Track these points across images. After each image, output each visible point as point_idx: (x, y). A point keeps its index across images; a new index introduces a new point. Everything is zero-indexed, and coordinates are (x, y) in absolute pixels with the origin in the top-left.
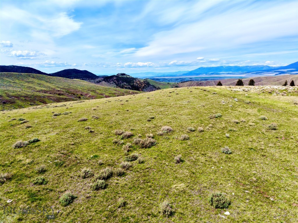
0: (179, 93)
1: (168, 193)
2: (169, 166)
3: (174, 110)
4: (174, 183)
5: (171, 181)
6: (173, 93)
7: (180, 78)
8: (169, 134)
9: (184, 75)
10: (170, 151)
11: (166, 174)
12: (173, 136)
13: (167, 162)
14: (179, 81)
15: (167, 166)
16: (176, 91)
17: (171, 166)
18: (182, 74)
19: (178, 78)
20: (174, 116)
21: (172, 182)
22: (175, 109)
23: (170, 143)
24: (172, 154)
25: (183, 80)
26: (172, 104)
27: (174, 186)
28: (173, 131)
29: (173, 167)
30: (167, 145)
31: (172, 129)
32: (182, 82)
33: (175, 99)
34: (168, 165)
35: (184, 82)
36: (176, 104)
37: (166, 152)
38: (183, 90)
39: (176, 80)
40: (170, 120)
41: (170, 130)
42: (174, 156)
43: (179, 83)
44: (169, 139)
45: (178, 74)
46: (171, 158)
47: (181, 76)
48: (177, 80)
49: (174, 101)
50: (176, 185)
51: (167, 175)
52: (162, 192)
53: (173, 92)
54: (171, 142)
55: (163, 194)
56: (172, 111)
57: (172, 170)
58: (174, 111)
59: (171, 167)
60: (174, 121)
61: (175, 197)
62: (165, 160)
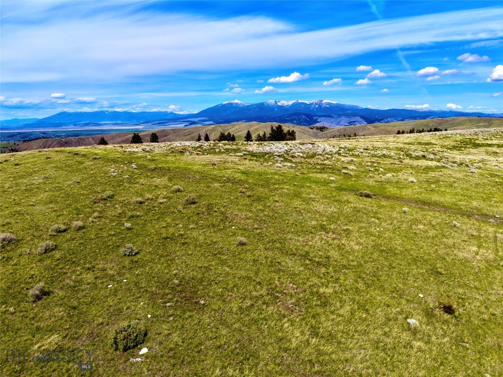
0: (20, 163)
1: (23, 367)
2: (17, 314)
3: (13, 197)
4: (35, 341)
5: (27, 340)
6: (5, 163)
7: (19, 133)
8: (9, 248)
9: (27, 126)
10: (15, 282)
11: (12, 332)
12: (19, 251)
13: (11, 307)
14: (18, 138)
15: (12, 314)
16: (12, 159)
17: (22, 312)
18: (21, 124)
19: (14, 133)
20: (15, 209)
21: (29, 341)
22: (15, 195)
23: (14, 267)
24: (22, 286)
25: (25, 137)
26: (7, 185)
27: (36, 347)
28: (18, 241)
29: (26, 311)
30: (7, 273)
31: (13, 236)
32: (24, 141)
33: (13, 176)
34: (15, 312)
35: (30, 140)
36: (17, 185)
37: (5, 287)
38: (28, 156)
39: (10, 137)
40: (8, 220)
41: (10, 241)
42: (27, 289)
43: (19, 143)
44: (9, 259)
45: (13, 125)
46: (20, 296)
47: (21, 128)
48: (12, 136)
49: (11, 179)
50: (38, 345)
51: (14, 333)
52: (7, 371)
53: (6, 161)
54: (16, 265)
55: (11, 373)
56: (10, 200)
57: (27, 317)
58: (15, 200)
59: (22, 314)
60: (17, 221)
61: (42, 368)
62: (6, 303)
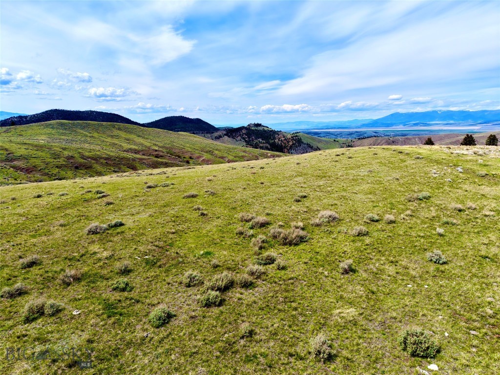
0: (352, 156)
1: (325, 322)
2: (329, 278)
3: (342, 184)
4: (337, 306)
5: (332, 302)
6: (342, 156)
7: (357, 132)
8: (332, 224)
9: (364, 125)
10: (332, 252)
11: (324, 291)
12: (339, 229)
13: (326, 271)
14: (355, 136)
15: (326, 277)
16: (348, 153)
17: (333, 278)
18: (359, 124)
19: (353, 131)
20: (342, 194)
21: (333, 304)
22: (344, 183)
23: (334, 240)
24: (337, 257)
25: (361, 135)
26: (340, 174)
27: (338, 311)
28: (340, 220)
29: (336, 279)
30: (328, 243)
31: (337, 215)
32: (359, 139)
33: (345, 166)
34: (328, 277)
35: (364, 138)
36: (347, 174)
37: (325, 254)
38: (360, 151)
39: (348, 135)
40: (336, 202)
41: (334, 218)
42: (339, 261)
43: (355, 140)
44: (331, 232)
45: (353, 125)
46: (334, 265)
47: (358, 127)
48: (351, 134)
49: (344, 169)
50: (339, 310)
51: (325, 292)
52: (315, 319)
53: (343, 154)
54: (335, 239)
55: (317, 323)
56: (340, 186)
57: (335, 284)
58: (343, 186)
59: (332, 280)
60: (342, 204)
61: (338, 331)
62: (324, 267)
